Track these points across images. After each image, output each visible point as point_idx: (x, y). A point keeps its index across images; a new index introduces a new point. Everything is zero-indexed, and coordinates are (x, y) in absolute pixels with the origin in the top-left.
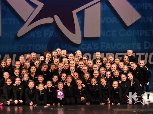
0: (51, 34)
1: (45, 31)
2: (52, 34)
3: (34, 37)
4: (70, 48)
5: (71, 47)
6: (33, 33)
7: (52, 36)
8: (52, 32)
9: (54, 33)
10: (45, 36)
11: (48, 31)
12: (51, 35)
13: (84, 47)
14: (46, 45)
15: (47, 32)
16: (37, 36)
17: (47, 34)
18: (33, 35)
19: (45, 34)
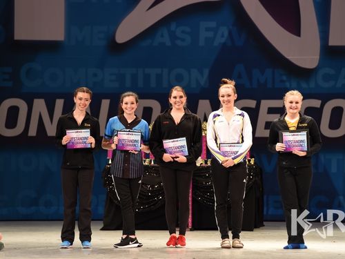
0: (223, 36)
1: (204, 25)
2: (226, 34)
3: (168, 43)
4: (282, 81)
5: (284, 78)
6: (165, 31)
7: (224, 44)
8: (224, 31)
9: (230, 33)
10: (202, 43)
11: (213, 24)
12: (223, 40)
13: (327, 78)
14: (206, 72)
15: (207, 29)
16: (179, 43)
17: (210, 34)
18: (163, 38)
19: (204, 35)
